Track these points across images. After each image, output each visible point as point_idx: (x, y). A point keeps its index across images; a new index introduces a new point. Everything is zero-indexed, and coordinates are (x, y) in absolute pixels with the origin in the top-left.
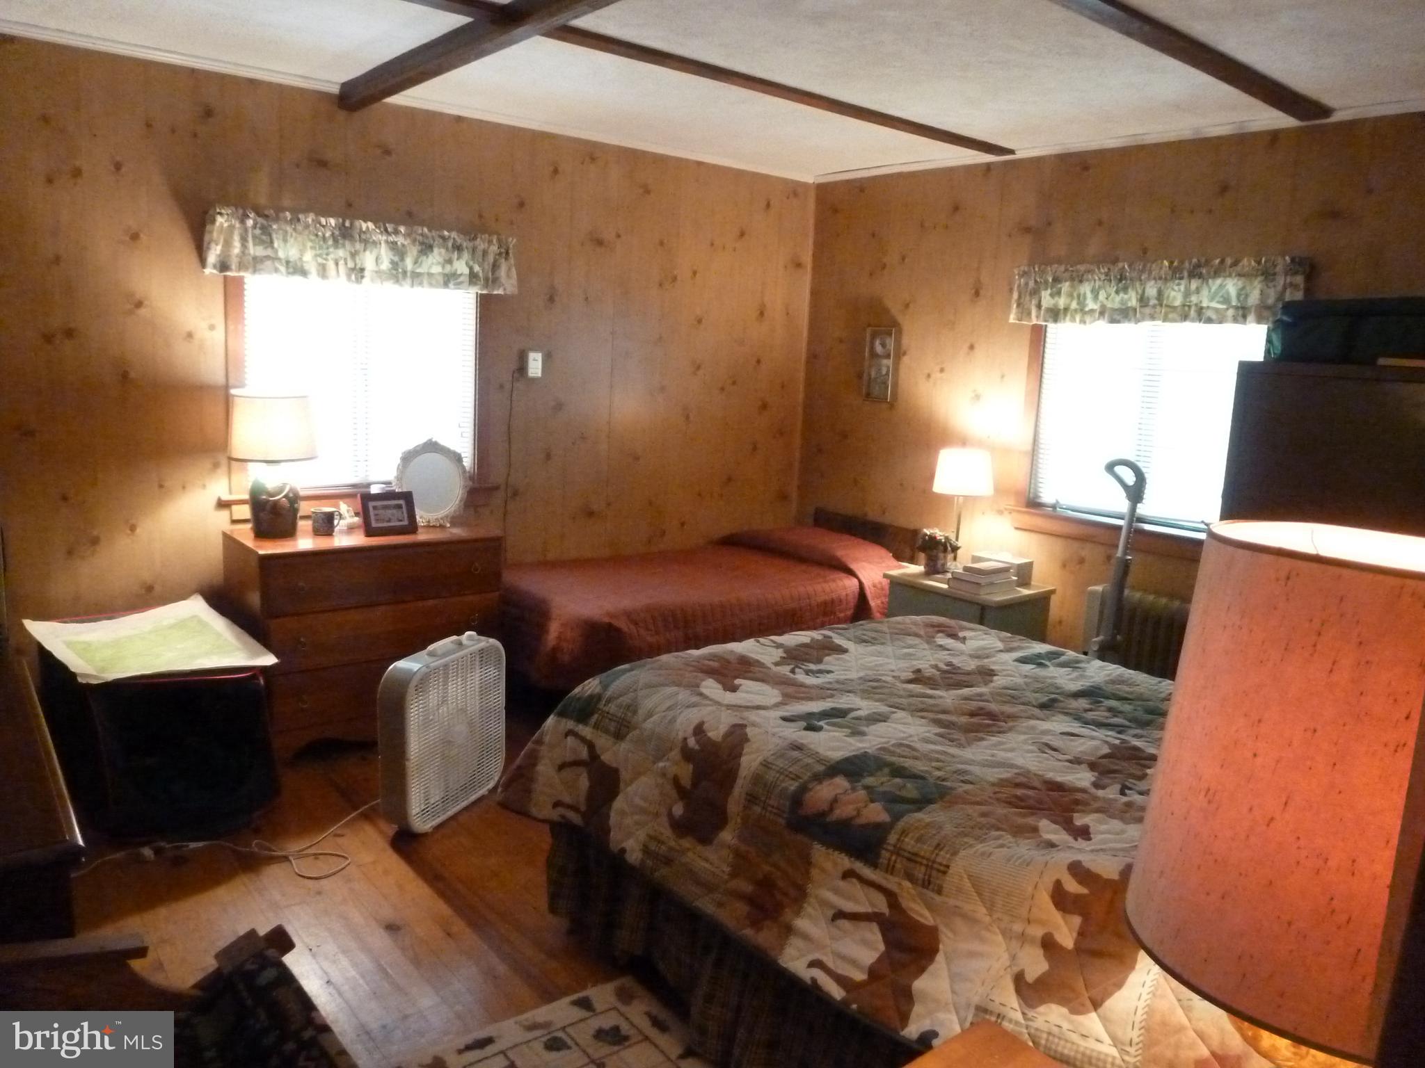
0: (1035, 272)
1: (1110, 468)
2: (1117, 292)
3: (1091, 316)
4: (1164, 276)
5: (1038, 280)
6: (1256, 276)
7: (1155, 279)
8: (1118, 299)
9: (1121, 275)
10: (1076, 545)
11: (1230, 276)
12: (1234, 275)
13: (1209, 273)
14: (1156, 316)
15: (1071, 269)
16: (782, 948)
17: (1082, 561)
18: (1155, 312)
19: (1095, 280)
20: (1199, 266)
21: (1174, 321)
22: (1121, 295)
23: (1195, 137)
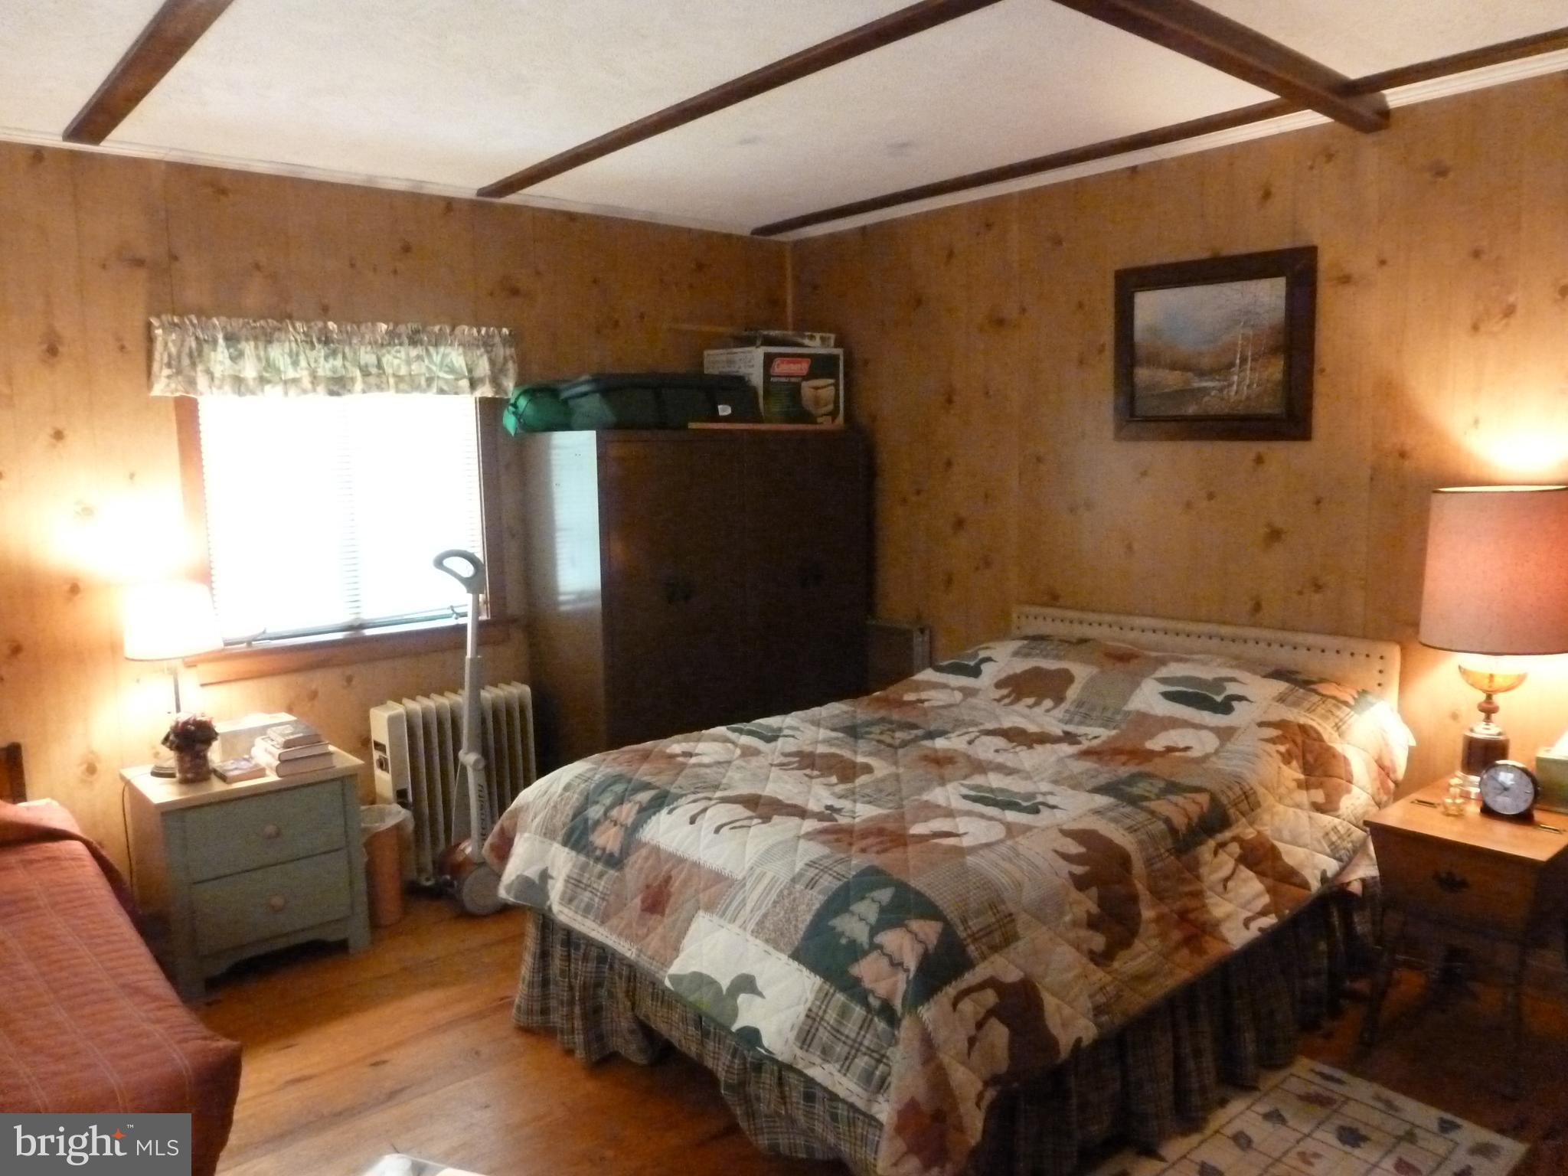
0: (193, 325)
1: (439, 563)
2: (326, 358)
3: (296, 386)
4: (380, 341)
5: (201, 336)
6: (478, 347)
7: (370, 343)
8: (328, 366)
9: (326, 337)
10: (299, 679)
11: (451, 345)
12: (456, 344)
13: (430, 341)
14: (383, 386)
15: (253, 325)
16: (1225, 941)
17: (314, 695)
18: (382, 382)
19: (290, 341)
20: (416, 332)
21: (406, 392)
22: (331, 361)
23: (366, 185)
